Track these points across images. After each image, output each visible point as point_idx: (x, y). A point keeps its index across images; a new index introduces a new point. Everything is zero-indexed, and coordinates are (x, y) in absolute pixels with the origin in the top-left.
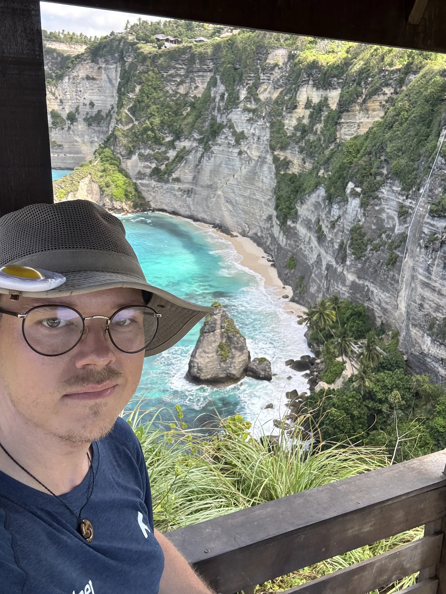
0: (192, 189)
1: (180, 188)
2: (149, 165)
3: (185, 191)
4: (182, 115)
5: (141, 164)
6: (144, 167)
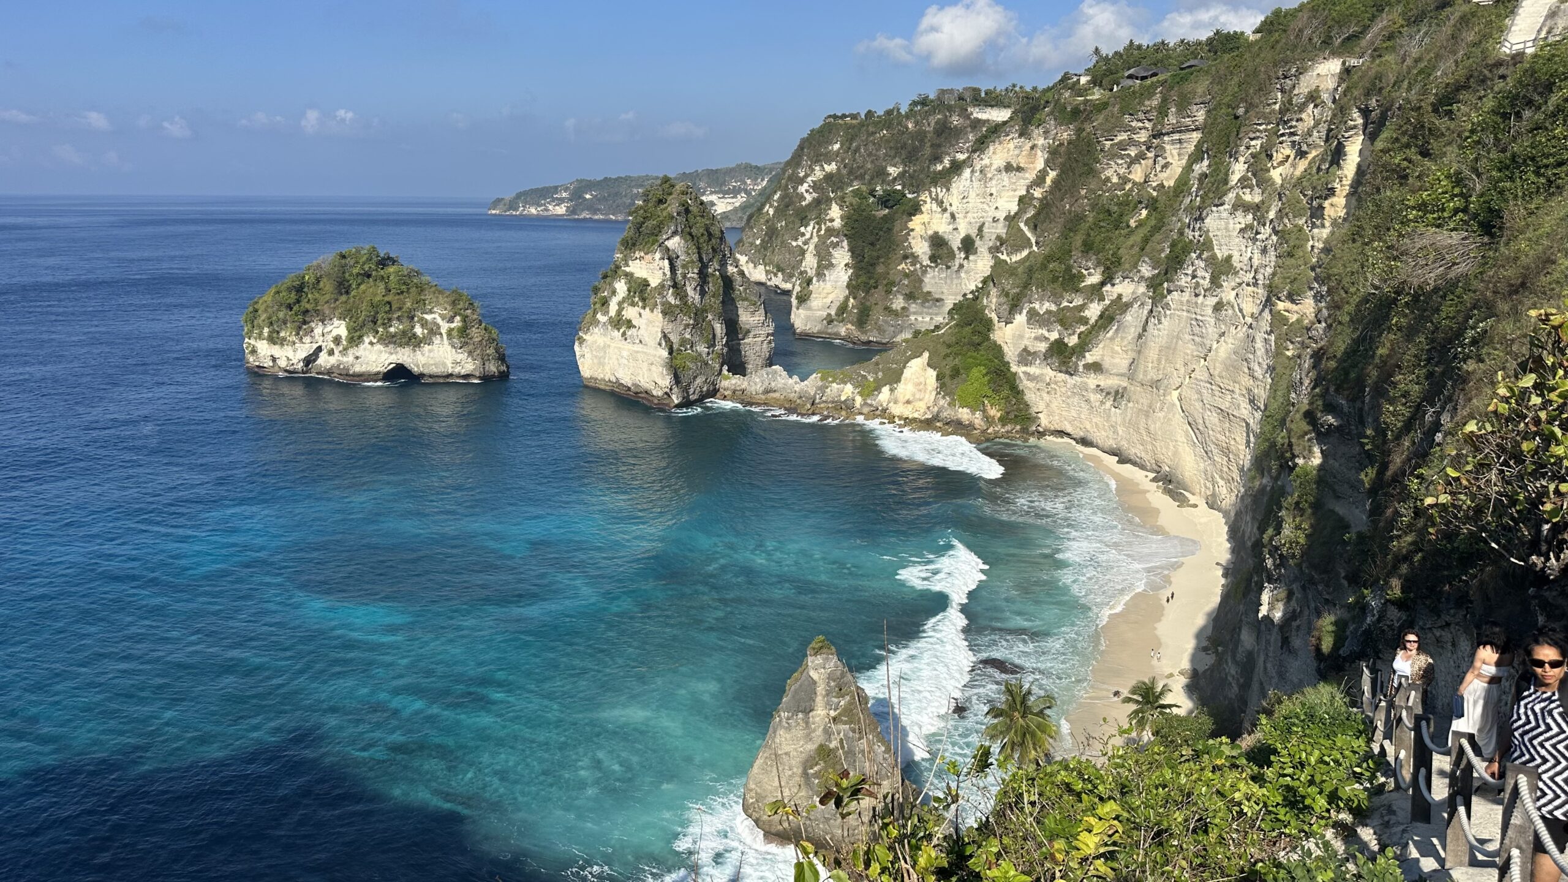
0: (1125, 388)
1: (1098, 386)
2: (1046, 334)
3: (1108, 393)
4: (1128, 226)
5: (1030, 333)
6: (1036, 338)
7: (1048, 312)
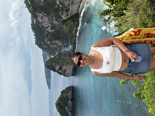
0: (72, 1)
2: (64, 13)
3: (72, 4)
7: (61, 12)
